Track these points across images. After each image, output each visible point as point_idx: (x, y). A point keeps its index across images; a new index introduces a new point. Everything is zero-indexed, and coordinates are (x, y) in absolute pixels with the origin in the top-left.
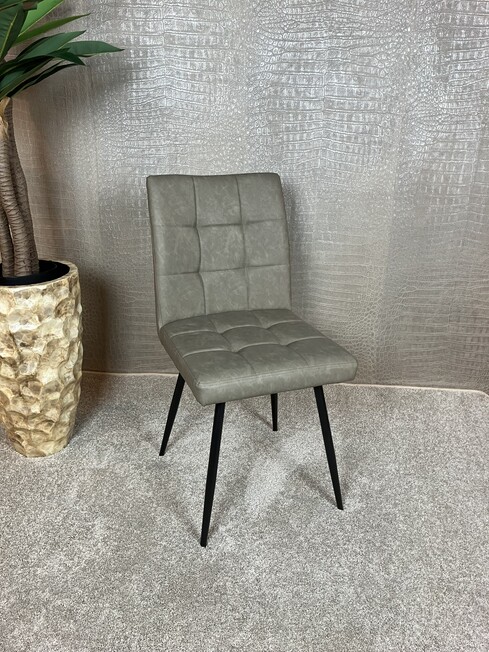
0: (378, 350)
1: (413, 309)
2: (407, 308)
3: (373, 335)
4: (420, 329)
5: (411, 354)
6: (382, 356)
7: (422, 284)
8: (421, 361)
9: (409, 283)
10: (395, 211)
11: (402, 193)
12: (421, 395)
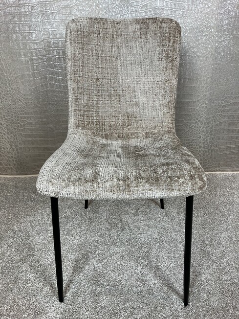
0: (204, 148)
1: (229, 117)
2: (225, 116)
3: (200, 137)
4: (233, 131)
5: (227, 149)
6: (206, 152)
7: (235, 98)
8: (233, 153)
9: (226, 98)
10: (217, 42)
11: (222, 26)
12: (235, 177)
